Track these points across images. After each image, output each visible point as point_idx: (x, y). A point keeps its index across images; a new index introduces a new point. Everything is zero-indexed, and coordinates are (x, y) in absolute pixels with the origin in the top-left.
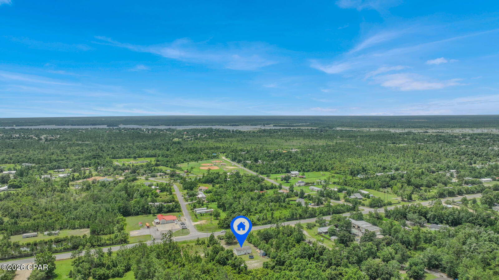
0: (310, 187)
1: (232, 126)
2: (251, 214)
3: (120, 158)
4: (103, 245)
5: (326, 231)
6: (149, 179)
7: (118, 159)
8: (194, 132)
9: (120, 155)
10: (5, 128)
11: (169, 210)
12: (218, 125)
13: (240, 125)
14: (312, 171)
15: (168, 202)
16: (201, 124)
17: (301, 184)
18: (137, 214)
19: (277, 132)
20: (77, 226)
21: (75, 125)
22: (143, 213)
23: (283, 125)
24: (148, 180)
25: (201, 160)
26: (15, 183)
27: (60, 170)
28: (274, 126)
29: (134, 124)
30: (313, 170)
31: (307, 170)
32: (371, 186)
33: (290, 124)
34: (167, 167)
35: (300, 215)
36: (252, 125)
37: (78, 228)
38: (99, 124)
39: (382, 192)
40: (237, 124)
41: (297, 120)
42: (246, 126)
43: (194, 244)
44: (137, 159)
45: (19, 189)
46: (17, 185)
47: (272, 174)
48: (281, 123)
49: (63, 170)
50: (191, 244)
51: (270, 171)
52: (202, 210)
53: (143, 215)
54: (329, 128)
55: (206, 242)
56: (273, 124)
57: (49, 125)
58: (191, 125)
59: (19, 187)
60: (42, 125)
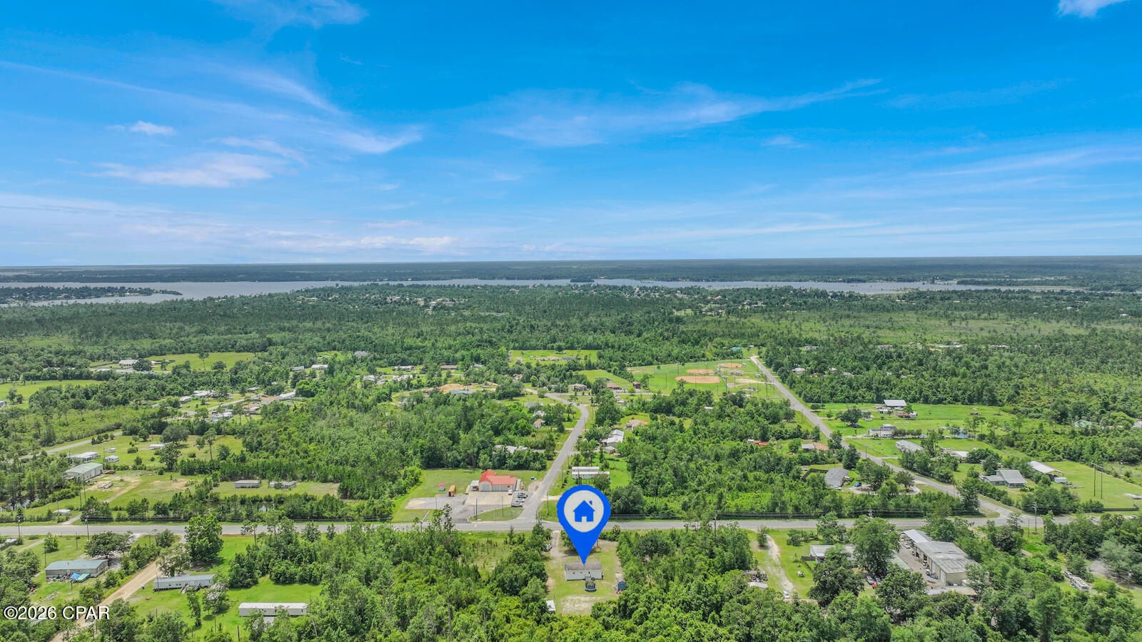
0: (898, 442)
1: (849, 281)
2: (685, 491)
3: (534, 348)
4: (340, 518)
5: (822, 555)
6: (546, 395)
7: (524, 352)
8: (738, 296)
9: (533, 343)
10: (388, 284)
11: (519, 464)
12: (814, 280)
13: (870, 280)
14: (949, 403)
15: (536, 447)
16: (773, 277)
17: (883, 433)
18: (456, 465)
19: (949, 299)
20: (330, 477)
21: (514, 279)
22: (468, 464)
23: (986, 280)
24: (543, 397)
25: (696, 361)
26: (306, 386)
27: (404, 367)
28: (959, 283)
29: (628, 278)
30: (956, 400)
31: (934, 398)
32: (1081, 454)
33: (1011, 277)
34: (609, 371)
35: (797, 508)
36: (900, 280)
37: (331, 481)
38: (558, 278)
39: (1109, 473)
40: (861, 277)
41: (1041, 266)
42: (885, 283)
43: (501, 541)
44: (565, 351)
45: (310, 399)
46: (309, 391)
47: (836, 402)
48: (985, 277)
49: (410, 367)
50: (494, 540)
51: (832, 395)
52: (589, 470)
53: (467, 468)
54: (1123, 290)
55: (527, 539)
56: (956, 277)
57: (468, 278)
58: (750, 280)
59: (313, 395)
60: (456, 278)
